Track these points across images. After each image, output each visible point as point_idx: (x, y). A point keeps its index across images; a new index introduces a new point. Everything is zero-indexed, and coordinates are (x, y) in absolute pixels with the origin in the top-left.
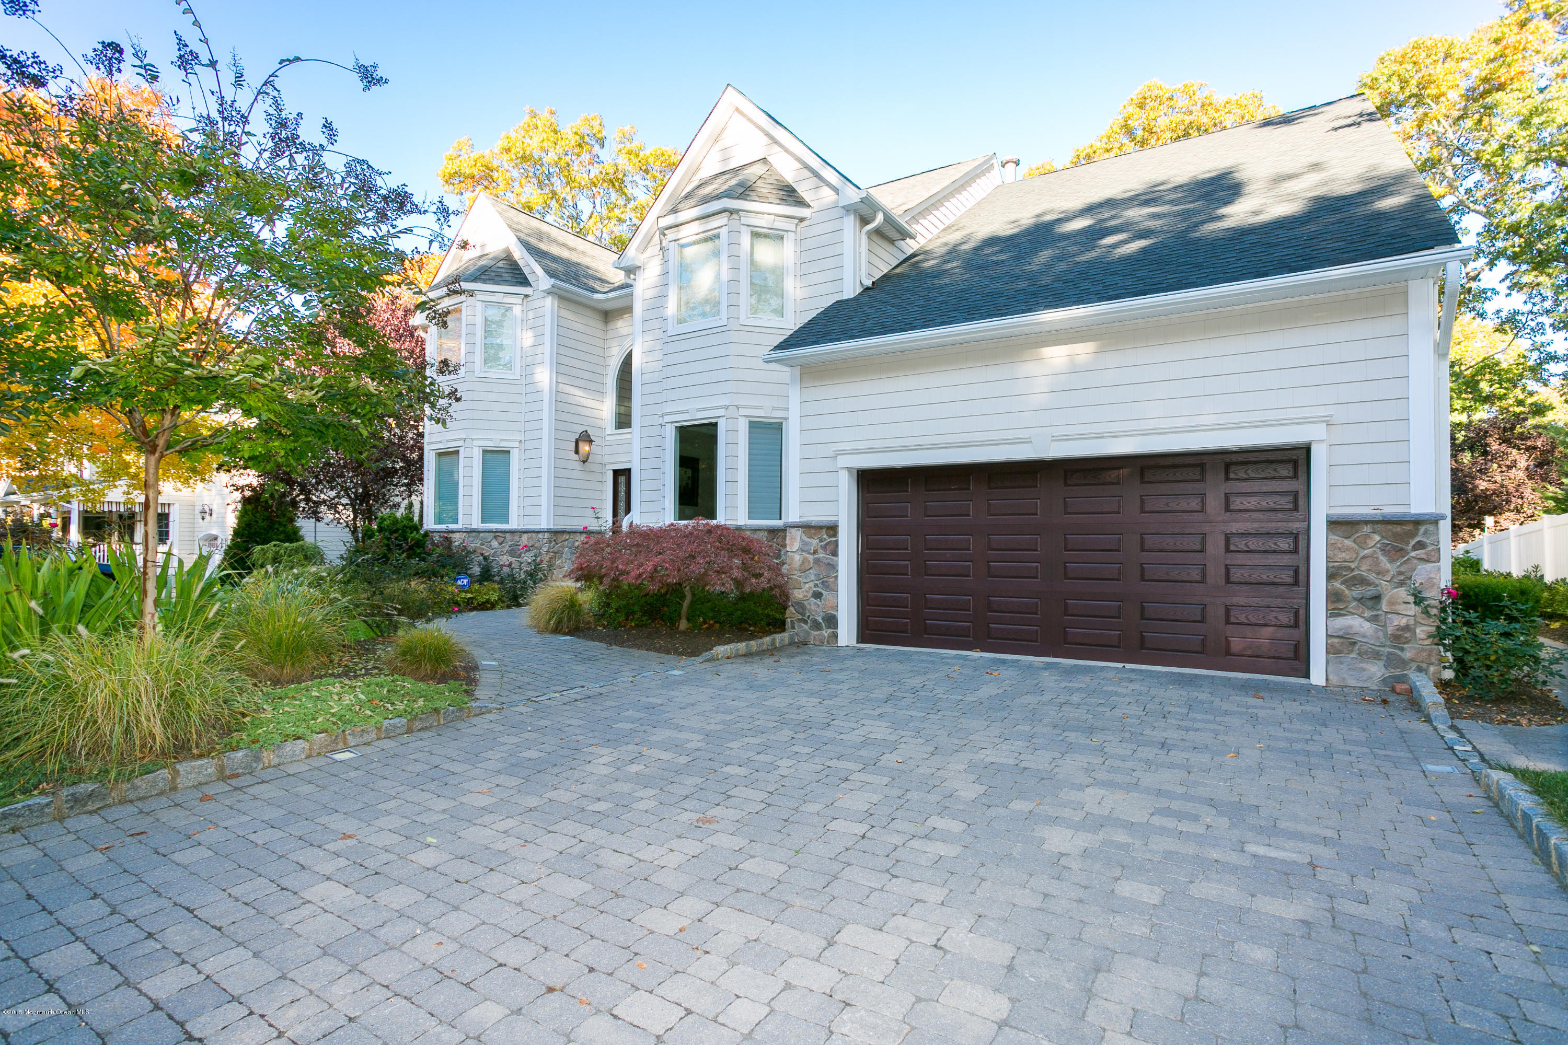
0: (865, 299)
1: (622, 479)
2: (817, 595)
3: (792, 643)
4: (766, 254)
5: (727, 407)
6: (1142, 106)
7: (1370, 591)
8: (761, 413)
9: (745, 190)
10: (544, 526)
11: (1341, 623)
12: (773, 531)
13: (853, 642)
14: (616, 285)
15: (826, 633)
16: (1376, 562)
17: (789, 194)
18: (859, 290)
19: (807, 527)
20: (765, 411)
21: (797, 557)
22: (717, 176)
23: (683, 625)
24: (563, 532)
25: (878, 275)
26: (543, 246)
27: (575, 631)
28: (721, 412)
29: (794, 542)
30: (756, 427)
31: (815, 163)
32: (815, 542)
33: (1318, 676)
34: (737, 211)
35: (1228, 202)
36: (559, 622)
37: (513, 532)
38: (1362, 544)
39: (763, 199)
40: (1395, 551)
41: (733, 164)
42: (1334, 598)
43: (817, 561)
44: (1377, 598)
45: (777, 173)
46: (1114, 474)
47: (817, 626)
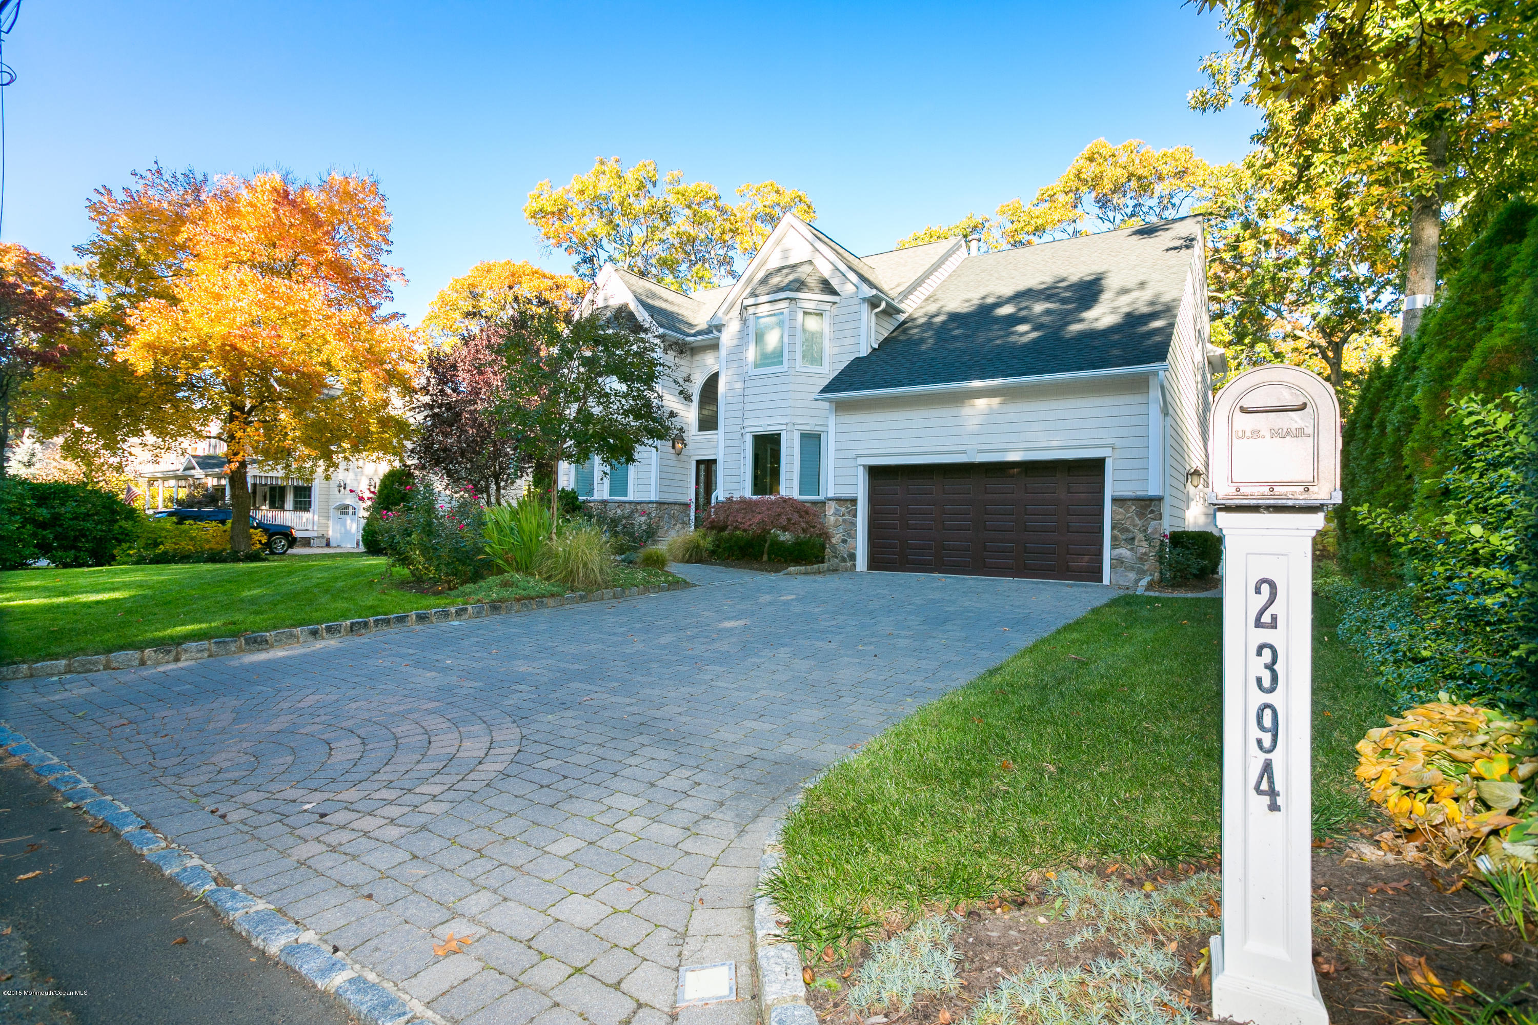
0: (874, 358)
1: (702, 467)
2: (844, 541)
3: (829, 570)
4: (812, 324)
5: (787, 424)
6: (1091, 160)
7: (1131, 535)
8: (808, 428)
9: (799, 285)
10: (653, 498)
11: (1118, 551)
12: (814, 503)
13: (865, 569)
14: (698, 328)
15: (849, 564)
16: (1133, 520)
17: (827, 287)
18: (870, 350)
19: (838, 500)
20: (810, 426)
21: (832, 518)
22: (780, 270)
23: (765, 558)
24: (664, 503)
25: (881, 339)
26: (650, 301)
27: (700, 561)
28: (784, 427)
29: (831, 509)
30: (805, 436)
31: (843, 267)
32: (843, 509)
33: (1106, 581)
34: (795, 299)
35: (1088, 307)
36: (691, 556)
37: (630, 503)
38: (1127, 511)
39: (811, 290)
40: (1141, 515)
41: (791, 261)
42: (1114, 538)
43: (844, 521)
44: (1133, 539)
45: (819, 272)
46: (1011, 471)
47: (844, 560)
